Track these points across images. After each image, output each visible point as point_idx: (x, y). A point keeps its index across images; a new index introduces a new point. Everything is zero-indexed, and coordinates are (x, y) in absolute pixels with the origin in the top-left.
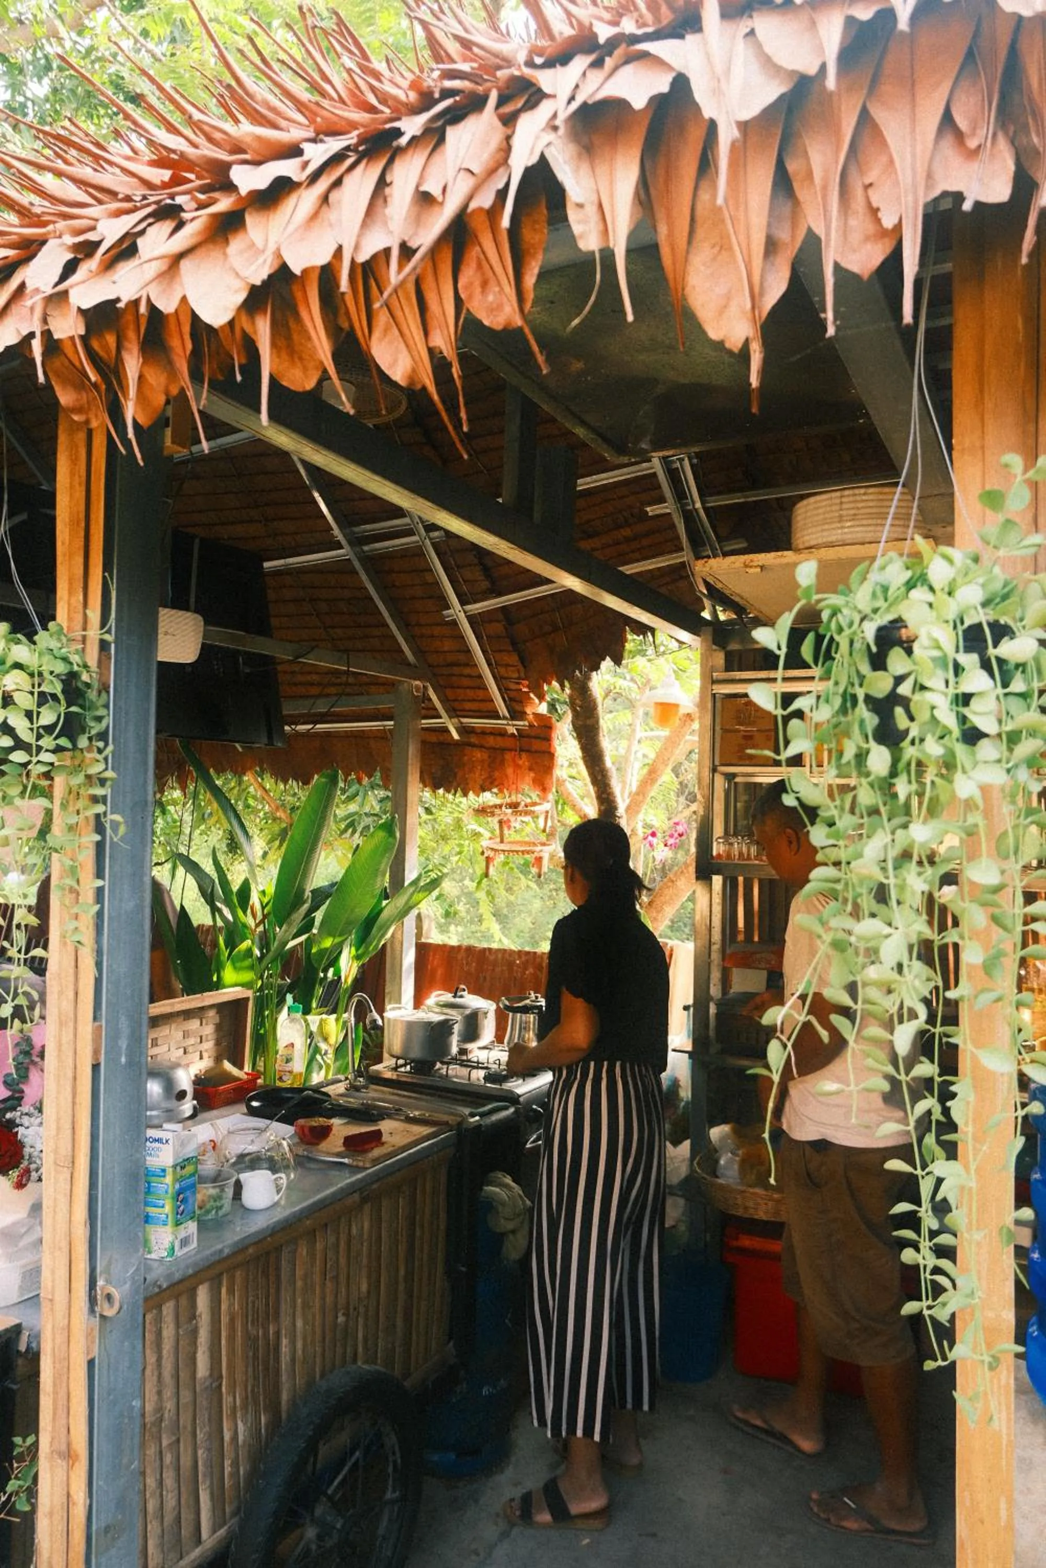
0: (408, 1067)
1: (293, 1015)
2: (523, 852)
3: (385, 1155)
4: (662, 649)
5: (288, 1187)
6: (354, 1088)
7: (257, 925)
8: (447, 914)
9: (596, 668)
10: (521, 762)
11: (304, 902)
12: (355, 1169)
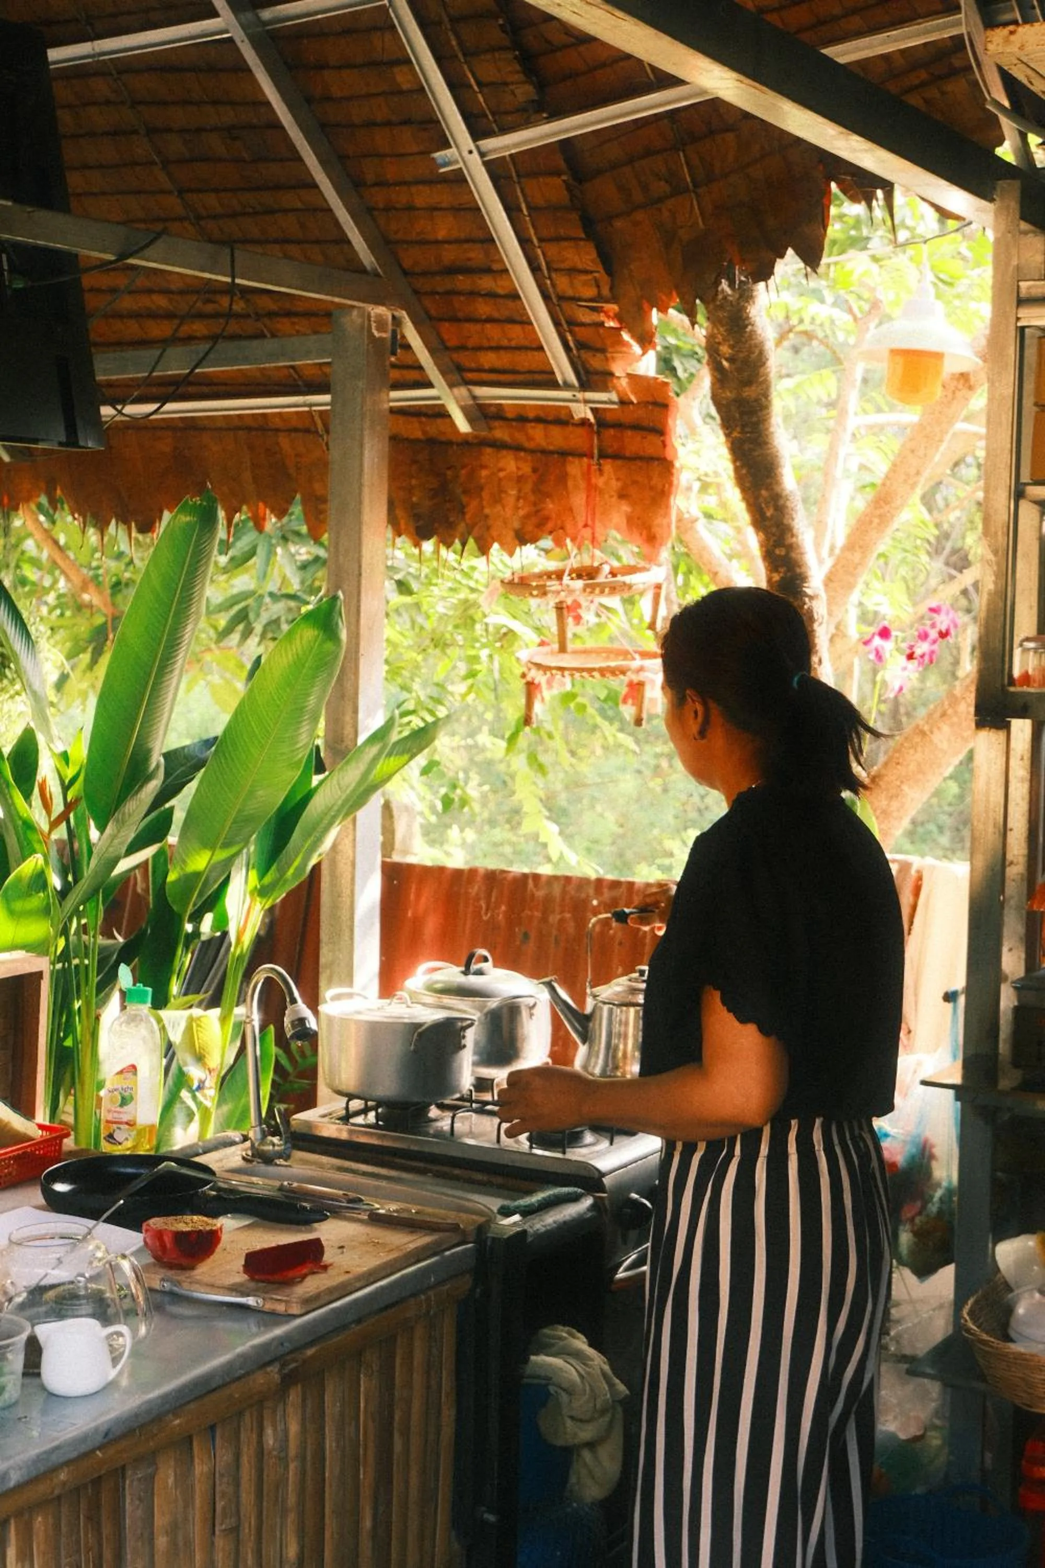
0: (372, 1116)
1: (132, 1008)
2: (603, 672)
3: (330, 1291)
4: (902, 235)
5: (134, 1353)
6: (260, 1157)
7: (54, 825)
8: (447, 802)
9: (764, 273)
10: (600, 482)
11: (149, 778)
12: (273, 1318)
